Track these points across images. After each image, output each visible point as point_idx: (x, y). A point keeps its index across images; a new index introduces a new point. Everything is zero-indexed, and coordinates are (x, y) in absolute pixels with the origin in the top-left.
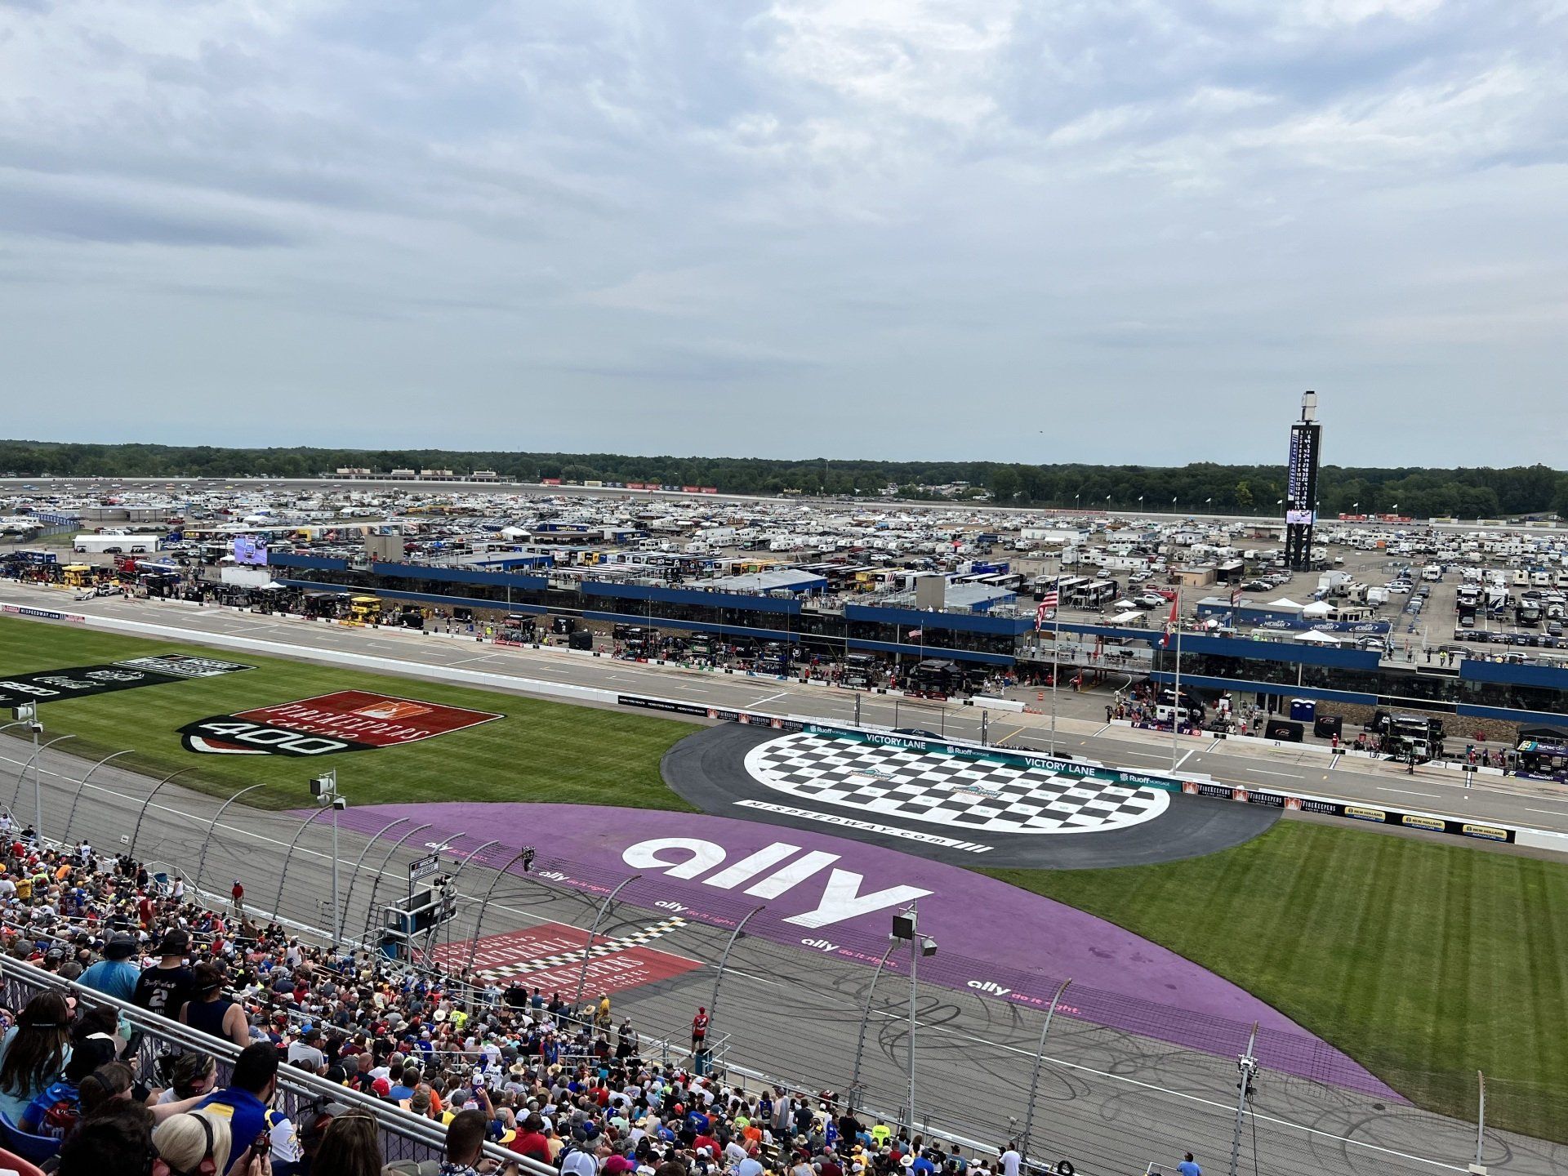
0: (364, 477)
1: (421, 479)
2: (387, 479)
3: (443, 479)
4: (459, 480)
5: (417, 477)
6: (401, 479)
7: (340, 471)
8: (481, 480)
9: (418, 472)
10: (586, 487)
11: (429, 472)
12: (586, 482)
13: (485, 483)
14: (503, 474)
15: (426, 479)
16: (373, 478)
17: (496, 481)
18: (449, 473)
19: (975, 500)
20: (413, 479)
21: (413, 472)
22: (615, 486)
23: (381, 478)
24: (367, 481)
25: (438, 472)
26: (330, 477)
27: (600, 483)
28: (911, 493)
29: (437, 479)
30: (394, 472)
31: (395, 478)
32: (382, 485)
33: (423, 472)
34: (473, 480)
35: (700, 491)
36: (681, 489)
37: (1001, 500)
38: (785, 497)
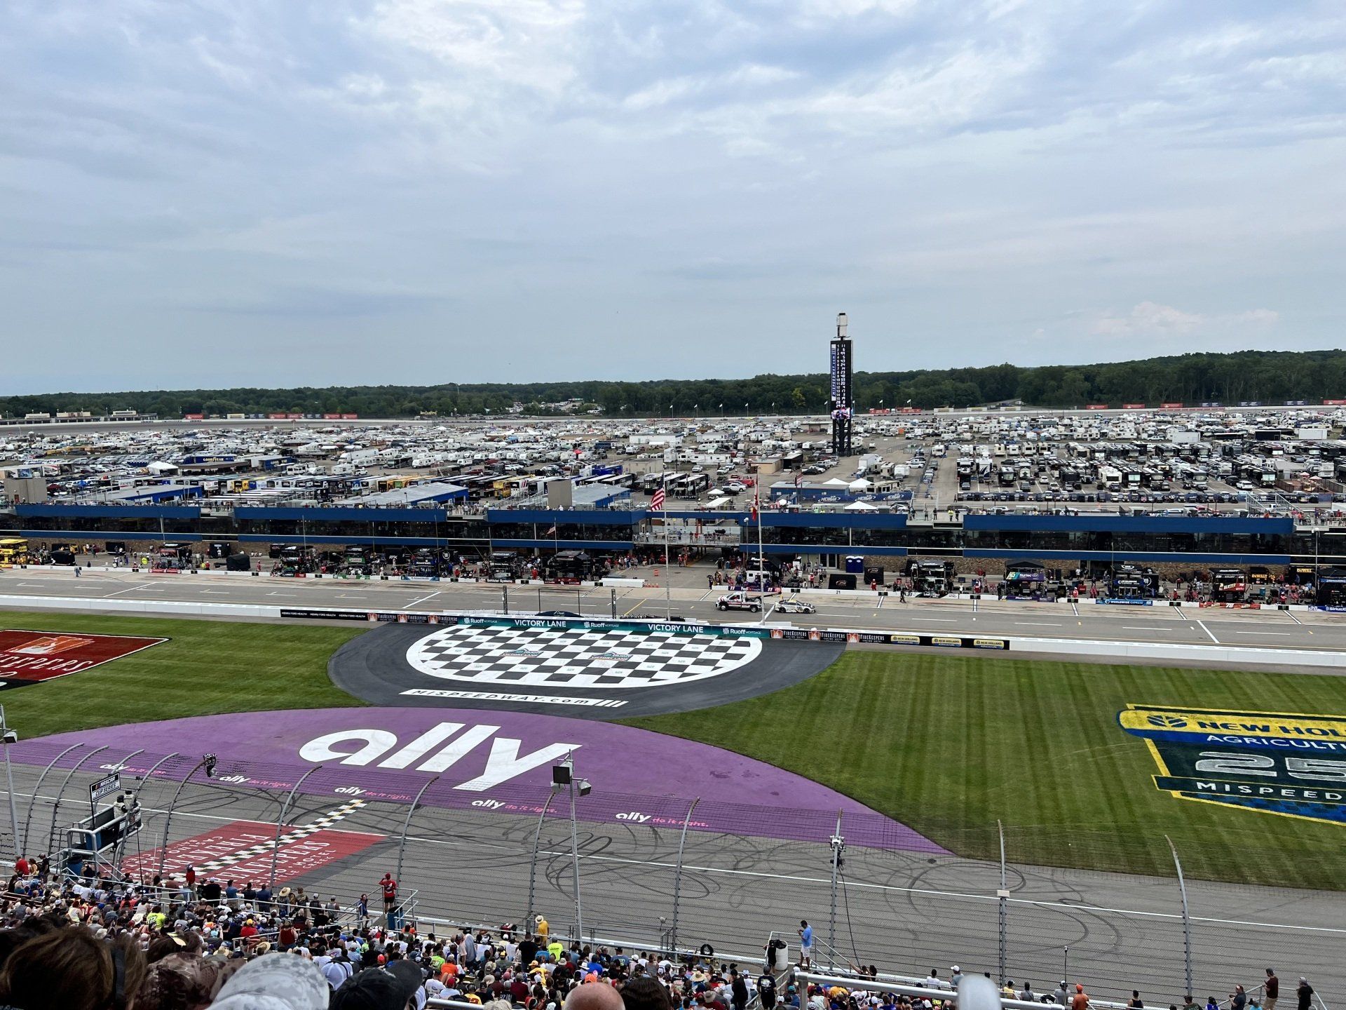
1: (57, 421)
2: (20, 423)
3: (81, 421)
4: (98, 420)
5: (53, 420)
6: (36, 422)
8: (120, 419)
9: (53, 415)
10: (229, 420)
11: (65, 415)
12: (229, 416)
13: (126, 422)
14: (143, 412)
15: (63, 421)
16: (6, 423)
17: (137, 419)
18: (88, 414)
19: (589, 414)
20: (49, 422)
21: (48, 415)
22: (258, 418)
23: (14, 423)
25: (76, 414)
27: (243, 415)
28: (534, 410)
29: (75, 421)
30: (28, 416)
31: (29, 422)
32: (16, 430)
33: (59, 415)
34: (113, 420)
35: (341, 417)
36: (322, 417)
37: (611, 412)
38: (422, 419)
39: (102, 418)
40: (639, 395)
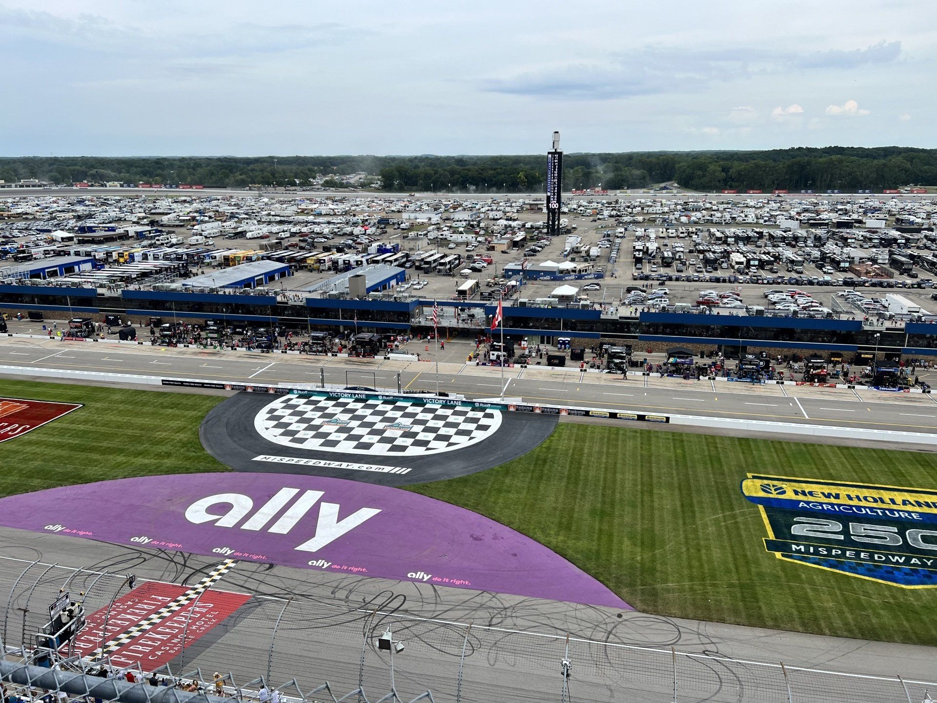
4: (10, 186)
8: (27, 186)
10: (108, 188)
13: (31, 188)
14: (44, 180)
17: (39, 186)
18: (2, 181)
19: (372, 187)
22: (129, 186)
28: (332, 183)
34: (22, 186)
35: (191, 187)
36: (177, 187)
37: (387, 187)
38: (250, 190)
39: (13, 185)
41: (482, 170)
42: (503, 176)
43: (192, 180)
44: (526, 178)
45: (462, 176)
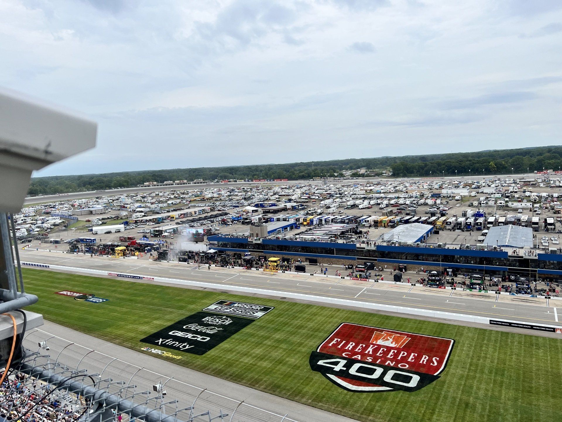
0: (155, 186)
1: (176, 184)
2: (164, 185)
3: (184, 184)
4: (190, 184)
5: (174, 184)
6: (169, 185)
7: (145, 184)
8: (198, 183)
9: (174, 182)
10: (238, 183)
11: (178, 181)
12: (238, 181)
13: (200, 184)
14: (206, 180)
15: (178, 184)
16: (158, 185)
17: (204, 183)
18: (185, 181)
21: (172, 182)
22: (249, 181)
23: (161, 185)
24: (156, 187)
25: (181, 180)
26: (142, 187)
27: (243, 180)
28: (357, 175)
29: (182, 184)
30: (165, 182)
31: (166, 185)
33: (176, 182)
34: (195, 183)
35: (281, 180)
36: (274, 181)
37: (395, 175)
38: (313, 180)
39: (192, 183)
40: (407, 167)
41: (460, 161)
42: (478, 165)
43: (274, 176)
44: (495, 165)
45: (446, 166)
